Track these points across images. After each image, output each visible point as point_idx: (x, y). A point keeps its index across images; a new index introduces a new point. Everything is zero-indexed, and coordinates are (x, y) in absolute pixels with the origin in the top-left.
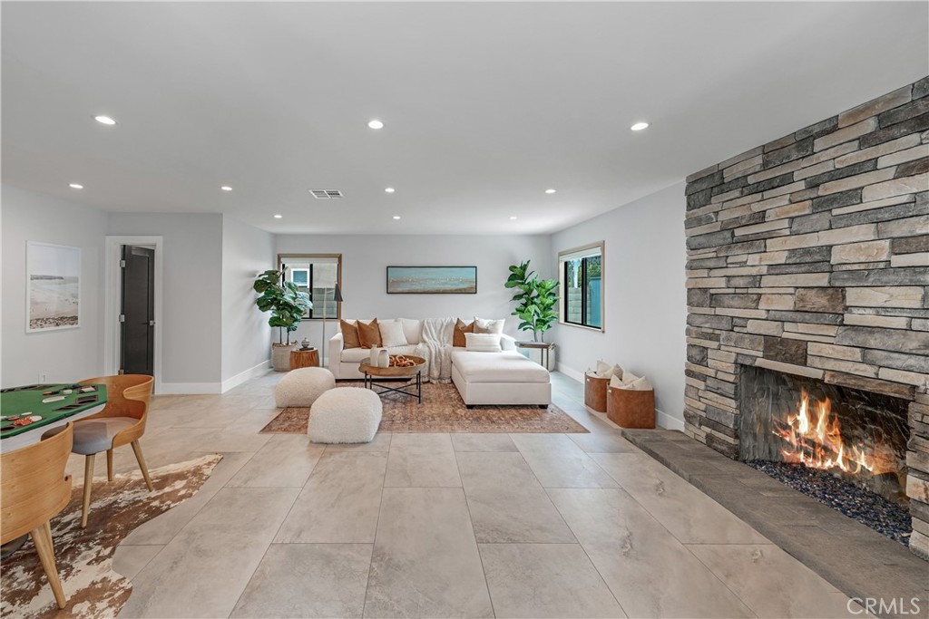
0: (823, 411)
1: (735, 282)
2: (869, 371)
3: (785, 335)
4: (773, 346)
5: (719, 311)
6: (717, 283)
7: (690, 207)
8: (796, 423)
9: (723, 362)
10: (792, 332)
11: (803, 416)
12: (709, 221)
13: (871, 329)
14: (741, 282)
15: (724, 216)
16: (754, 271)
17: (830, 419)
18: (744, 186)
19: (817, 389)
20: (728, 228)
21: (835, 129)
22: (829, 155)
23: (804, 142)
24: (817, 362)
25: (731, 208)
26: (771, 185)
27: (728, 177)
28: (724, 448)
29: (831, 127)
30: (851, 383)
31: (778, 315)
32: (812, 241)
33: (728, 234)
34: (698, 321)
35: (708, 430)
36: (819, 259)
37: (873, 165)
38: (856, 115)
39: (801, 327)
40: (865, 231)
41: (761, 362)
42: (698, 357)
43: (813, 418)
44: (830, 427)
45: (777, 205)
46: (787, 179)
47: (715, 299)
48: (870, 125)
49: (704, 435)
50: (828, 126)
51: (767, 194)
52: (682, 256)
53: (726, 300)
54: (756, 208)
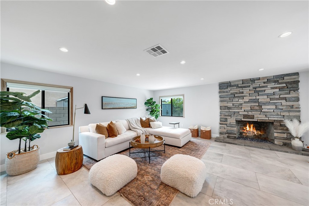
0: (252, 126)
1: (234, 105)
2: (267, 119)
3: (249, 114)
4: (245, 116)
5: (230, 110)
6: (230, 105)
7: (220, 89)
8: (246, 129)
9: (232, 120)
10: (250, 113)
11: (248, 127)
12: (227, 92)
13: (267, 112)
14: (237, 105)
15: (231, 92)
16: (241, 103)
18: (237, 86)
20: (234, 94)
21: (259, 79)
22: (257, 84)
23: (253, 81)
24: (256, 118)
25: (234, 90)
26: (245, 87)
27: (232, 84)
28: (233, 137)
31: (247, 111)
32: (254, 98)
33: (233, 95)
34: (224, 113)
35: (228, 135)
36: (257, 101)
37: (267, 87)
38: (264, 78)
39: (253, 113)
40: (266, 97)
41: (242, 120)
42: (223, 121)
43: (250, 127)
44: (253, 128)
45: (246, 91)
46: (249, 86)
47: (229, 108)
48: (266, 80)
49: (226, 136)
50: (258, 79)
51: (243, 89)
52: (218, 99)
53: (232, 108)
54: (241, 91)
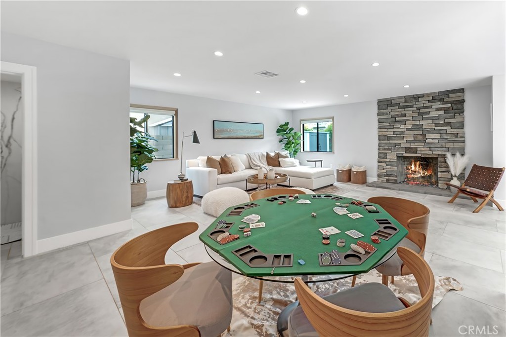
0: (418, 163)
1: (395, 133)
2: (431, 153)
3: (411, 147)
4: (408, 150)
5: (391, 141)
6: (390, 133)
7: (379, 109)
8: (411, 168)
9: (392, 156)
10: (413, 146)
11: (413, 166)
12: (387, 114)
13: (431, 143)
14: (398, 133)
15: (392, 114)
16: (403, 130)
17: (419, 166)
18: (400, 107)
19: (417, 159)
20: (394, 117)
21: (424, 96)
22: (422, 103)
23: (416, 98)
24: (420, 152)
25: (395, 111)
26: (407, 107)
27: (393, 102)
28: (393, 181)
29: (423, 96)
30: (427, 156)
31: (410, 142)
32: (418, 123)
33: (394, 119)
34: (383, 145)
35: (387, 178)
36: (420, 127)
37: (431, 107)
38: (428, 95)
39: (416, 144)
40: (430, 122)
41: (405, 155)
42: (382, 157)
43: (415, 166)
44: (419, 167)
45: (409, 112)
46: (412, 106)
47: (389, 138)
48: (431, 98)
49: (385, 180)
50: (422, 96)
51: (406, 109)
52: (376, 125)
53: (393, 138)
54: (403, 113)
